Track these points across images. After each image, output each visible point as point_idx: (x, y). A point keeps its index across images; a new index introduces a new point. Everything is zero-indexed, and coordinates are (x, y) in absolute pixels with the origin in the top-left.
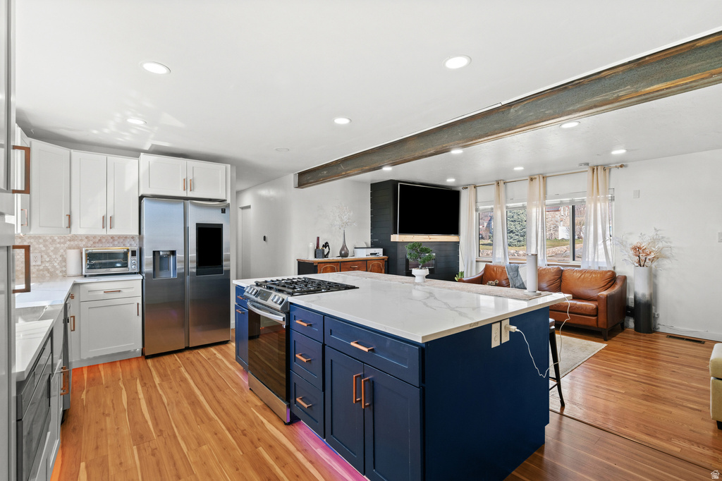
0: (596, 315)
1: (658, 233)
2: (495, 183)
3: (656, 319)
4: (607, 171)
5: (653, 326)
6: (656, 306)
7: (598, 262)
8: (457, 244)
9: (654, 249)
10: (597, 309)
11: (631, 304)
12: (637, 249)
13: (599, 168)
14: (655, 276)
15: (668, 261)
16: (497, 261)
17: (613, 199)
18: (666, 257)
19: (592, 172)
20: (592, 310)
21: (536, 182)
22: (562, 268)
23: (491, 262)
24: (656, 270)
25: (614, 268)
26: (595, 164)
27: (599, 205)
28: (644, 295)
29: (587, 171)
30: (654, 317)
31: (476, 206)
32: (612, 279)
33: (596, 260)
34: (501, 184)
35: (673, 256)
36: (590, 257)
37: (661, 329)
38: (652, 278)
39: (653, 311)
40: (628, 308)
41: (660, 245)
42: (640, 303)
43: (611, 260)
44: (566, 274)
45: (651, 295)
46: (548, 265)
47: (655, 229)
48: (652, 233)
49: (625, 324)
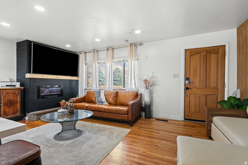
0: (128, 114)
1: (153, 74)
2: (93, 51)
3: (152, 112)
4: (136, 46)
5: (151, 115)
6: (152, 106)
7: (132, 88)
8: (77, 81)
9: (151, 81)
10: (128, 111)
11: (144, 106)
12: (145, 81)
13: (133, 44)
14: (152, 93)
15: (156, 86)
16: (94, 89)
17: (138, 59)
18: (156, 85)
19: (130, 46)
20: (126, 111)
21: (109, 51)
22: (118, 91)
23: (91, 89)
24: (153, 91)
25: (138, 90)
26: (132, 43)
27: (133, 62)
28: (148, 102)
29: (128, 46)
30: (152, 111)
31: (86, 62)
32: (137, 95)
33: (131, 87)
34: (95, 51)
35: (158, 84)
36: (129, 86)
37: (154, 116)
38: (151, 93)
39: (151, 108)
40: (142, 108)
41: (154, 79)
42: (146, 105)
43: (137, 87)
44: (119, 94)
45: (150, 102)
46: (114, 90)
47: (152, 72)
48: (151, 75)
49: (141, 115)
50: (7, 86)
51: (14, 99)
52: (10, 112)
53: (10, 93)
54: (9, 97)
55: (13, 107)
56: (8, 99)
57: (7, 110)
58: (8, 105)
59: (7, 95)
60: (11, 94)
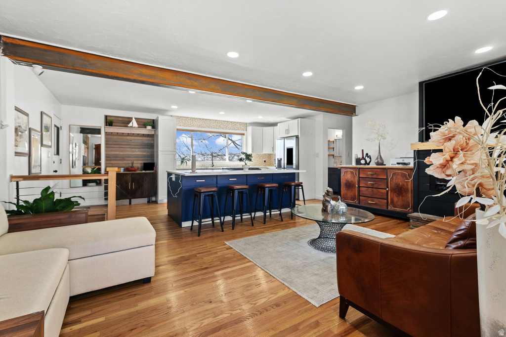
50: (398, 163)
51: (403, 185)
52: (399, 203)
53: (398, 175)
54: (397, 181)
55: (402, 196)
56: (396, 184)
57: (395, 199)
58: (396, 192)
59: (394, 177)
60: (399, 177)
